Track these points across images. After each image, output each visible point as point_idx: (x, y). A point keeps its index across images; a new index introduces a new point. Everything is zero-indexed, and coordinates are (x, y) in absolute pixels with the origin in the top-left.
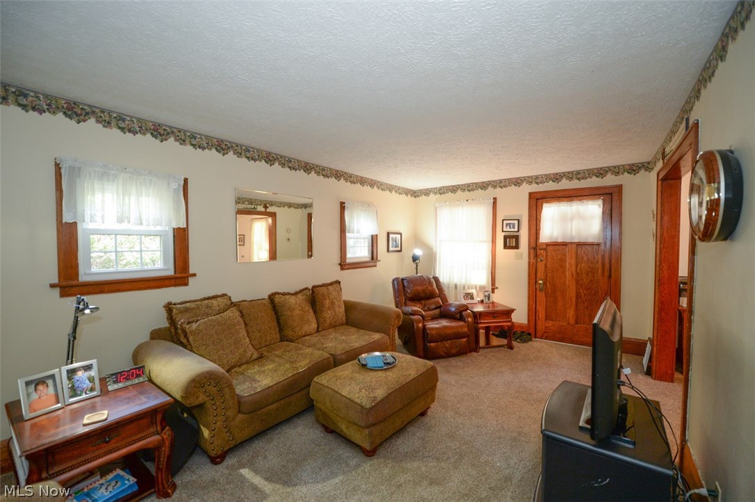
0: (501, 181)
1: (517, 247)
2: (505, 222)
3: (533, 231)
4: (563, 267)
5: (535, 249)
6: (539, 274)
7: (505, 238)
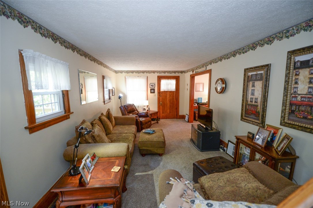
0: (149, 71)
1: (154, 93)
2: (151, 85)
3: (159, 88)
4: (166, 98)
5: (159, 93)
6: (160, 100)
7: (151, 90)
